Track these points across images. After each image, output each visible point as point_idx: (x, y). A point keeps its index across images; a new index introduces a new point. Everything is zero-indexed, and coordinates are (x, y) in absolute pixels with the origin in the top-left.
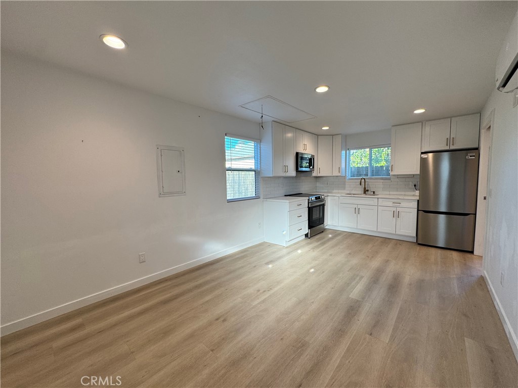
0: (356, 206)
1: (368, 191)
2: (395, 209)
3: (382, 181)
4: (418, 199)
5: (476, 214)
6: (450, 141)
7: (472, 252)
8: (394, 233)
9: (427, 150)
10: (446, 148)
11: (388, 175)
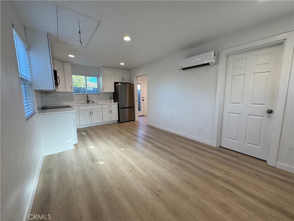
0: (90, 111)
1: (90, 101)
2: (109, 109)
4: (118, 103)
5: (134, 107)
6: (123, 79)
7: (134, 120)
8: (110, 120)
9: (116, 81)
10: (122, 82)
11: (97, 92)
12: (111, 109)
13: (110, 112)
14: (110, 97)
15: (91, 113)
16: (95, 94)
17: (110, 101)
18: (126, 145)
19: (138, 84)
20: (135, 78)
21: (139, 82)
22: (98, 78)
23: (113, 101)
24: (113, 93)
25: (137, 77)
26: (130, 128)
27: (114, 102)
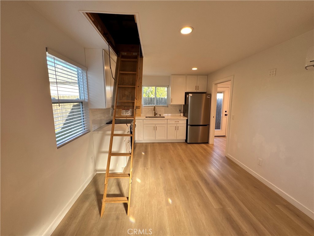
0: (154, 125)
1: (157, 114)
2: (176, 125)
3: (164, 108)
4: (187, 118)
5: (209, 125)
6: (197, 87)
7: (207, 143)
8: (176, 139)
9: (188, 91)
10: (195, 91)
11: (165, 104)
12: (178, 125)
13: (177, 128)
14: (180, 110)
15: (155, 128)
16: (163, 106)
17: (180, 115)
18: (178, 189)
19: (218, 93)
20: (214, 86)
21: (219, 89)
22: (168, 88)
23: (182, 114)
24: (184, 105)
25: (216, 84)
26: (196, 157)
27: (184, 115)
